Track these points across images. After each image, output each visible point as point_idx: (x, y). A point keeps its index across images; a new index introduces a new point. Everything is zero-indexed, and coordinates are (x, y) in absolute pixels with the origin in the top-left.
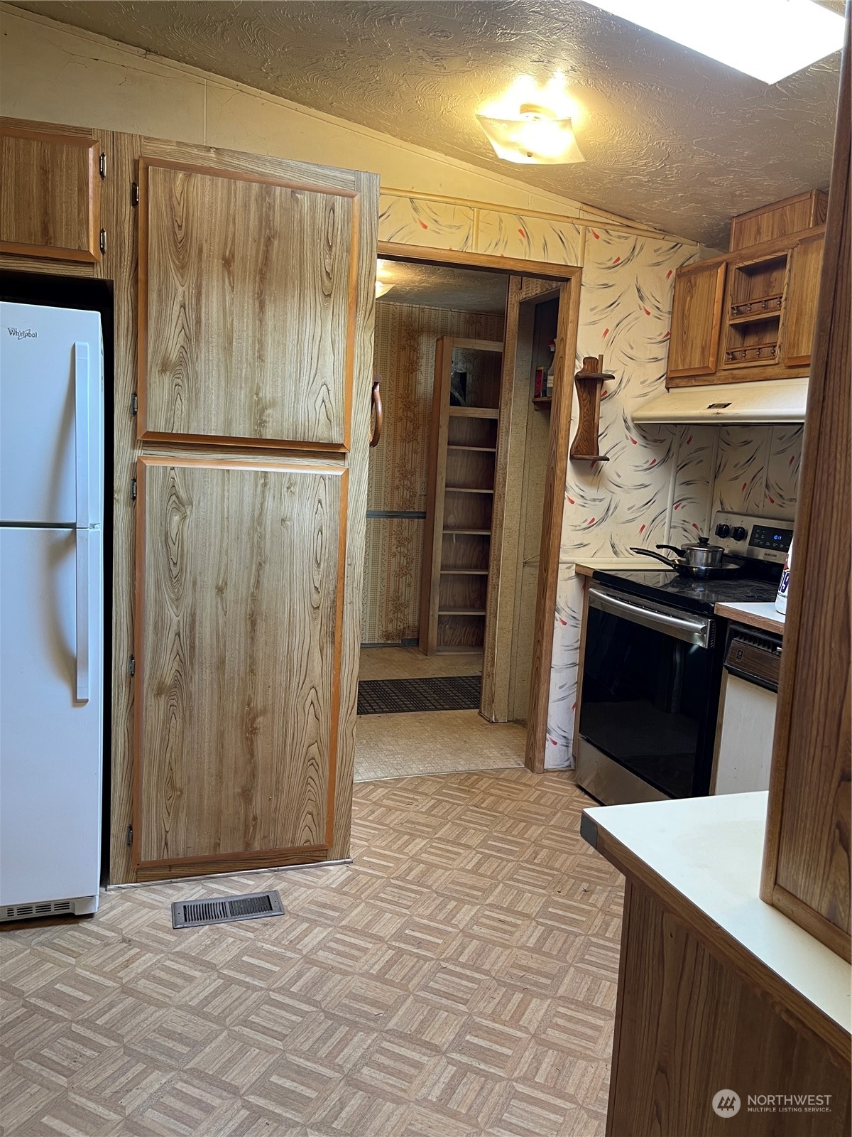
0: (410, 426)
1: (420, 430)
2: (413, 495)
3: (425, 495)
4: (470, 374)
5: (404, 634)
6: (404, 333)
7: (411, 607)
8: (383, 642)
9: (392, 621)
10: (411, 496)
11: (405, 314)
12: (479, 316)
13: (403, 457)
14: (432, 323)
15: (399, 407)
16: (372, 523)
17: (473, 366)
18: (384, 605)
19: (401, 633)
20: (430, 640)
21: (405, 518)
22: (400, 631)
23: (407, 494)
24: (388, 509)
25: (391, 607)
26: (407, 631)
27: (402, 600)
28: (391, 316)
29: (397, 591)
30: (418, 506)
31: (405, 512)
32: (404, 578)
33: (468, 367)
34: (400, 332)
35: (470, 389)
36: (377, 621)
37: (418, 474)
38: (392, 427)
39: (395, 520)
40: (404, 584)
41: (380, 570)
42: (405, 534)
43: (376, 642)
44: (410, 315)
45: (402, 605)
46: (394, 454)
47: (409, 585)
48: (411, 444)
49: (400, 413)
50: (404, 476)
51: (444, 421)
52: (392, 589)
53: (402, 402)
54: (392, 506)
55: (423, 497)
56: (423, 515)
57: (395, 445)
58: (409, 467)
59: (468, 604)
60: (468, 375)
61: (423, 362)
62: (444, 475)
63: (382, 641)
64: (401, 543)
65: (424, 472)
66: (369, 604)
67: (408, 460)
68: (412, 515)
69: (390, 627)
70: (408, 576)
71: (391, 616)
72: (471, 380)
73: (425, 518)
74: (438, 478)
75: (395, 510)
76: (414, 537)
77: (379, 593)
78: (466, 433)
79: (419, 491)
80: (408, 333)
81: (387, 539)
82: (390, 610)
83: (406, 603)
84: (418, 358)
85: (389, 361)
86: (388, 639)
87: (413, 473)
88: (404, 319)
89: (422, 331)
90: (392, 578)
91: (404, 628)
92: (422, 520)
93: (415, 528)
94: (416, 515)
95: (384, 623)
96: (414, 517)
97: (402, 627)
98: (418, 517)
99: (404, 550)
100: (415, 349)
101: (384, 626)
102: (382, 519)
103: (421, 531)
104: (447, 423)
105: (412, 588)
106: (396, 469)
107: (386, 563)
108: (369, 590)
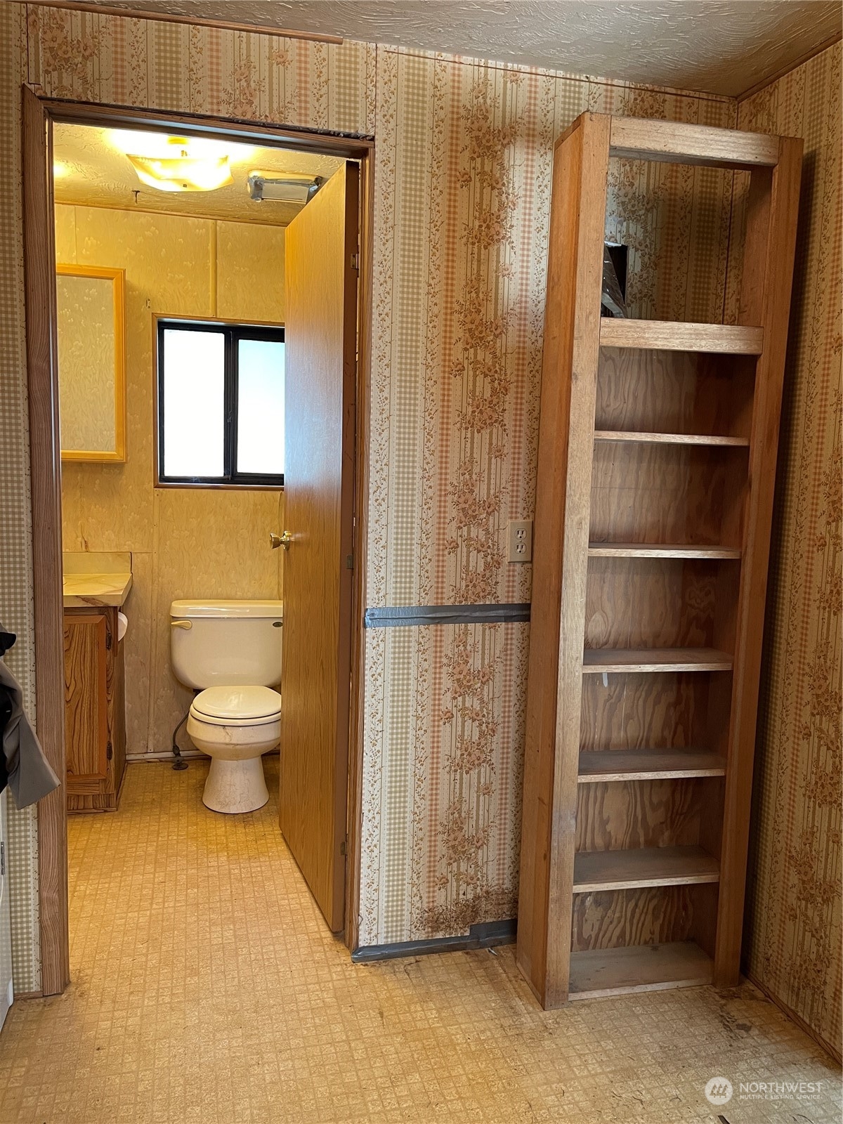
0: (484, 387)
1: (510, 397)
2: (494, 563)
3: (524, 563)
4: (637, 250)
5: (475, 912)
6: (465, 139)
7: (493, 841)
8: (423, 937)
9: (444, 882)
10: (487, 566)
11: (467, 86)
12: (660, 97)
13: (467, 466)
14: (539, 114)
15: (455, 337)
16: (390, 639)
17: (646, 231)
18: (425, 845)
19: (469, 911)
20: (551, 968)
21: (475, 620)
22: (467, 906)
23: (477, 562)
24: (429, 601)
25: (442, 849)
26: (484, 905)
27: (469, 829)
28: (429, 91)
29: (455, 807)
30: (507, 590)
31: (474, 608)
32: (474, 773)
33: (631, 232)
34: (454, 137)
35: (635, 290)
36: (407, 887)
37: (504, 509)
38: (437, 390)
39: (449, 629)
40: (474, 789)
41: (411, 757)
42: (476, 663)
43: (405, 939)
44: (481, 89)
45: (470, 841)
46: (444, 461)
47: (487, 791)
48: (485, 433)
49: (457, 353)
50: (469, 516)
51: (585, 361)
52: (443, 804)
53: (464, 323)
54: (439, 593)
55: (518, 566)
56: (522, 613)
57: (445, 437)
58: (481, 492)
59: (642, 840)
60: (631, 253)
61: (516, 217)
62: (586, 513)
63: (420, 936)
64: (463, 687)
65: (521, 504)
66: (384, 847)
67: (480, 474)
68: (492, 614)
69: (442, 899)
70: (485, 769)
71: (442, 868)
72: (639, 262)
73: (527, 618)
74: (567, 522)
75: (449, 603)
76: (499, 668)
77: (410, 817)
78: (635, 398)
79: (507, 552)
80: (477, 138)
81: (429, 676)
82: (439, 855)
83: (481, 834)
84: (502, 206)
85: (426, 212)
86: (435, 929)
87: (491, 508)
88: (465, 99)
89: (514, 134)
90: (444, 776)
91: (477, 898)
92: (516, 625)
93: (499, 647)
94: (501, 613)
95: (424, 888)
96: (497, 619)
97: (470, 896)
98: (508, 619)
99: (472, 702)
100: (494, 182)
101: (425, 896)
102: (413, 628)
103: (516, 652)
104: (594, 367)
105: (496, 796)
106: (449, 498)
107: (427, 739)
108: (385, 811)
